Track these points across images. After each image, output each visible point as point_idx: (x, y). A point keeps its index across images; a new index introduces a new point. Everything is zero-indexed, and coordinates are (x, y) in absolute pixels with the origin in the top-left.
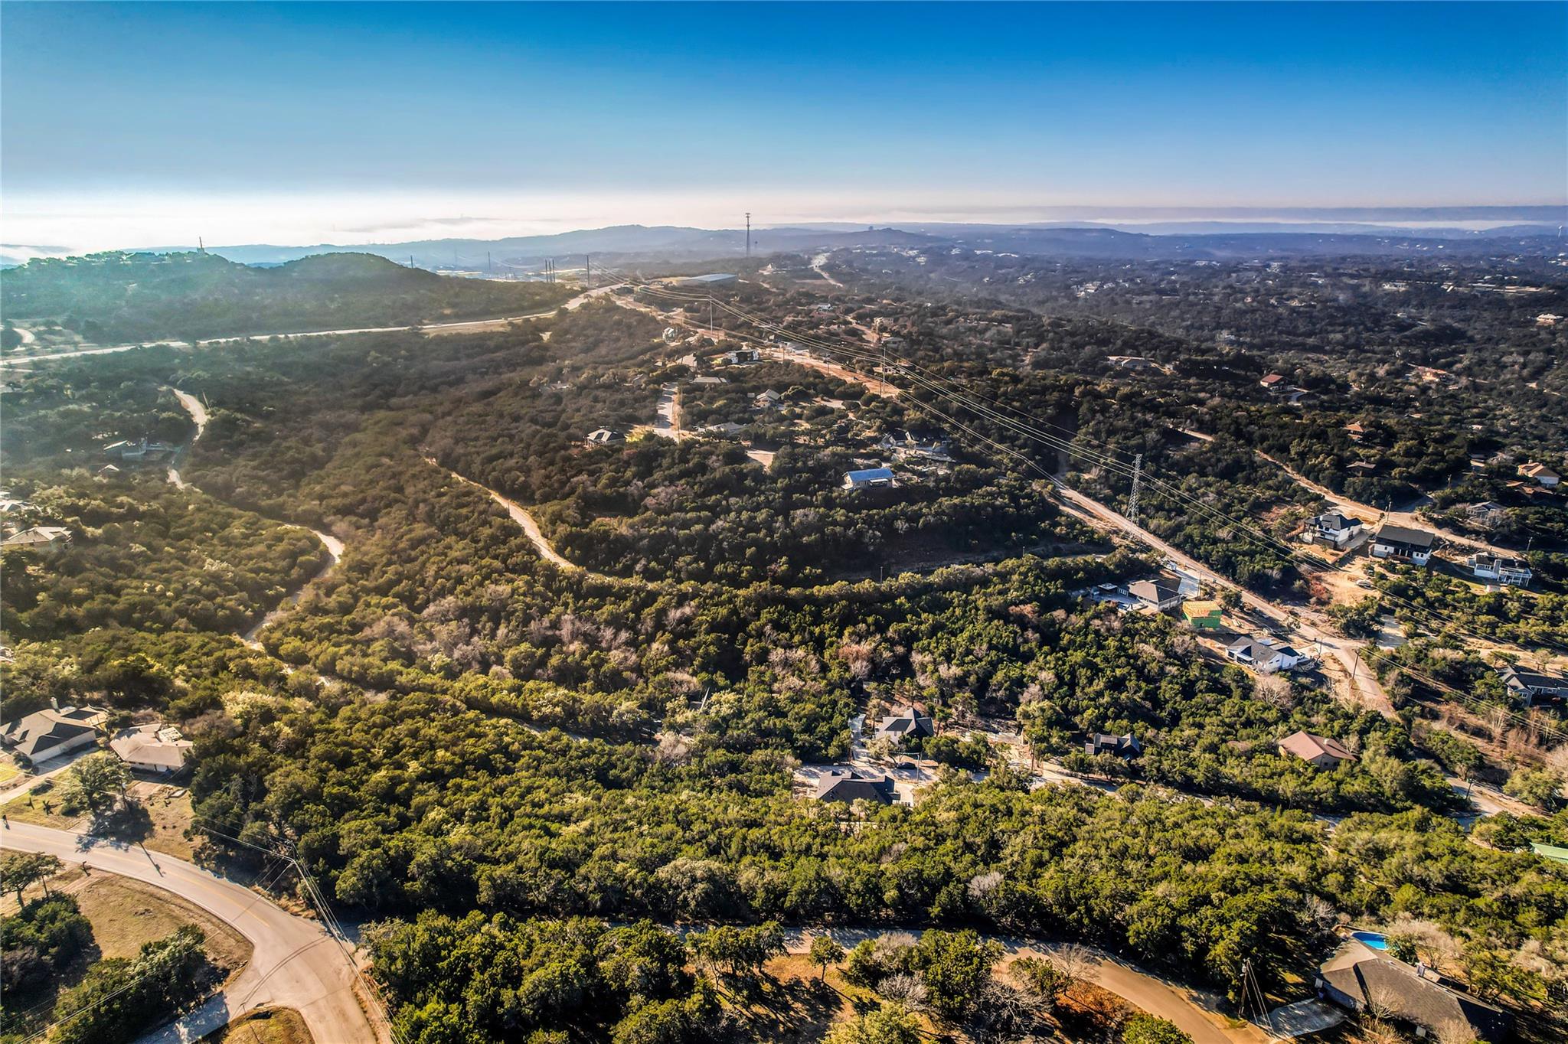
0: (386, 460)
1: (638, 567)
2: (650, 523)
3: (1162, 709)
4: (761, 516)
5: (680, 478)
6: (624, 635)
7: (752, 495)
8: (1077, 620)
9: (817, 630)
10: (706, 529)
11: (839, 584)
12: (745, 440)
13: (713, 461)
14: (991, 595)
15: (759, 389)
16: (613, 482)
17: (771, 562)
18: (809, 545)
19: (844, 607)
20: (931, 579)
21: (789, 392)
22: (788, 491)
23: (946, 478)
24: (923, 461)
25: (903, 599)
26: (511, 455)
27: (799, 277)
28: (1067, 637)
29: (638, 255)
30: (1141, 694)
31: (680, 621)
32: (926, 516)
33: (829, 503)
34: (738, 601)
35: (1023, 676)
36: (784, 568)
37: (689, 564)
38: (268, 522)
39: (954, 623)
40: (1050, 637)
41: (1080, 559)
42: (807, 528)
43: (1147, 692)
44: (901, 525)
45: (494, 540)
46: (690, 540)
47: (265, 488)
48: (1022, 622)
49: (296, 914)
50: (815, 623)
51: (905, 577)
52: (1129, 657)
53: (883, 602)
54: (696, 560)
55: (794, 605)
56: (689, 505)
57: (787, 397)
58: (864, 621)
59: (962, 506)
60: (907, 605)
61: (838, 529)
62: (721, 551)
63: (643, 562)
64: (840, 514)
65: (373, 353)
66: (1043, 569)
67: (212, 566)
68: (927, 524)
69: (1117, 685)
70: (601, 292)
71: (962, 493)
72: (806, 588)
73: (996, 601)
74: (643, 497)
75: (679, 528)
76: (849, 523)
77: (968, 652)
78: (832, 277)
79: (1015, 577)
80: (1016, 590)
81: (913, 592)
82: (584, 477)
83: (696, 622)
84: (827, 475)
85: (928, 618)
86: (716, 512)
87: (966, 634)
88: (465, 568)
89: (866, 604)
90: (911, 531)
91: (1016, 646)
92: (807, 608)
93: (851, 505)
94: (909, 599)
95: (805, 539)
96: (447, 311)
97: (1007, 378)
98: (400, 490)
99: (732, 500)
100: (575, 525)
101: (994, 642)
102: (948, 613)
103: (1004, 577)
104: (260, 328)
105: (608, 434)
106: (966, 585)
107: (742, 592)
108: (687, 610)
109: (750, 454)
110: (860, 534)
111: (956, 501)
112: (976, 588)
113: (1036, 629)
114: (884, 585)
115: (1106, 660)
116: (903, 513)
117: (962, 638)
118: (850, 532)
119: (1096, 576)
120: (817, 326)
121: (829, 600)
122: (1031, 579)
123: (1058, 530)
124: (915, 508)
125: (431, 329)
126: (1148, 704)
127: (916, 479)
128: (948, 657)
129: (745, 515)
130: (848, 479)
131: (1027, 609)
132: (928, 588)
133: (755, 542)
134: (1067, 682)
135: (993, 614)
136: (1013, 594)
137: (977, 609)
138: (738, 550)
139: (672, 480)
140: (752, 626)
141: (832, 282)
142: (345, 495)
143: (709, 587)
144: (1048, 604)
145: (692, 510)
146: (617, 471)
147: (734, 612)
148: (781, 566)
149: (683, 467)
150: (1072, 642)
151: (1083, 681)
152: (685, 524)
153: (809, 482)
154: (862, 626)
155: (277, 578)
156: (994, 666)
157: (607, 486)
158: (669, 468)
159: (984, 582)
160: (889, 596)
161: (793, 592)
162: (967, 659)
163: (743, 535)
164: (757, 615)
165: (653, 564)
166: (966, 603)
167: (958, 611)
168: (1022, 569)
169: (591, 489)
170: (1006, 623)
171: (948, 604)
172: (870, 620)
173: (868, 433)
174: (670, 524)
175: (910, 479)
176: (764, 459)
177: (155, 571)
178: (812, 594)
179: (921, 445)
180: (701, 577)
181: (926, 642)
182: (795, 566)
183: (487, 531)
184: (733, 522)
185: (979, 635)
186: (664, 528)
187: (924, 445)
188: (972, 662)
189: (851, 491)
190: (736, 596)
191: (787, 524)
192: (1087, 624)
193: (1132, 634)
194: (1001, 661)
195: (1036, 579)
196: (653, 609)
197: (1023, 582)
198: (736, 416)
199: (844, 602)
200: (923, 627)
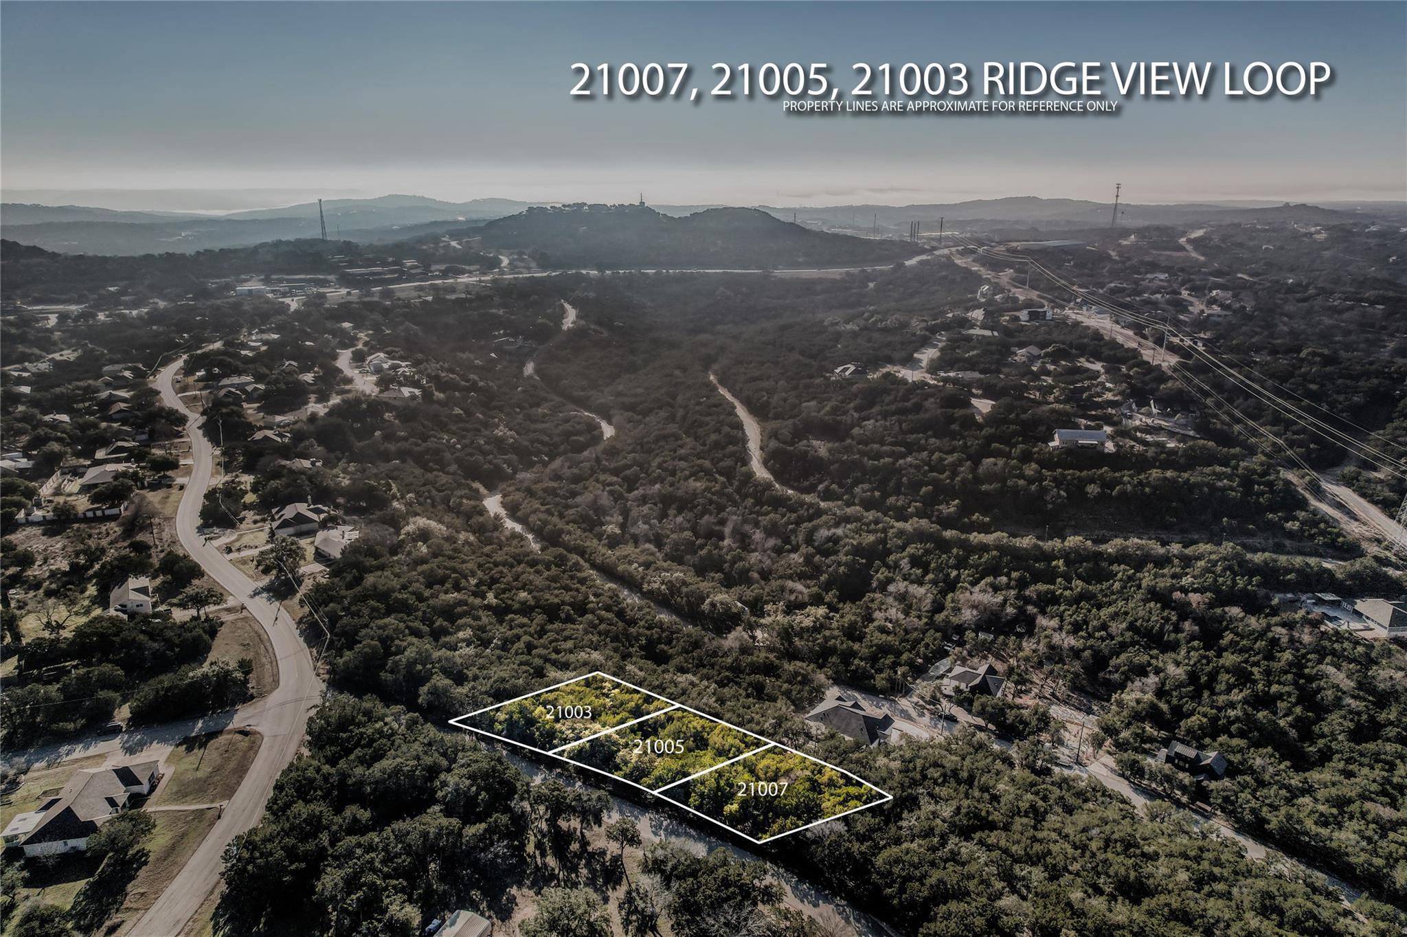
0: (677, 372)
1: (821, 487)
2: (848, 449)
3: (1313, 743)
4: (950, 459)
5: (894, 413)
6: (771, 542)
7: (954, 439)
8: (1254, 623)
9: (954, 573)
10: (894, 463)
11: (998, 534)
12: (978, 388)
13: (929, 403)
14: (1163, 576)
15: (1022, 345)
16: (835, 410)
17: (940, 503)
18: (987, 493)
19: (994, 558)
20: (1103, 547)
21: (1049, 349)
22: (990, 439)
23: (1173, 452)
24: (1157, 430)
25: (1061, 562)
26: (769, 378)
27: (1157, 249)
28: (1231, 636)
29: (1017, 222)
30: (1290, 719)
31: (829, 539)
32: (1124, 484)
33: (1026, 458)
34: (891, 532)
35: (1149, 664)
36: (952, 509)
37: (864, 492)
38: (571, 406)
39: (1106, 596)
40: (1210, 633)
41: (1298, 560)
42: (990, 477)
43: (1298, 719)
44: (1093, 489)
45: (717, 446)
46: (876, 471)
47: (584, 383)
48: (1184, 611)
49: (318, 675)
50: (957, 567)
51: (1073, 541)
52: (1302, 676)
53: (1037, 560)
54: (872, 490)
55: (944, 546)
56: (889, 439)
57: (1047, 355)
58: (1008, 575)
59: (1173, 481)
60: (1062, 568)
61: (1021, 482)
62: (899, 485)
63: (826, 483)
64: (1031, 469)
65: (721, 289)
66: (1242, 563)
67: (500, 432)
68: (1123, 493)
69: (1266, 701)
70: (946, 251)
71: (1181, 469)
72: (963, 532)
73: (1163, 583)
74: (852, 427)
75: (870, 459)
76: (1040, 478)
77: (1104, 627)
78: (1195, 249)
79: (1201, 563)
80: (1194, 577)
81: (1073, 558)
82: (813, 403)
83: (842, 543)
84: (1037, 430)
85: (1078, 585)
86: (911, 448)
87: (1112, 609)
88: (683, 464)
89: (1018, 558)
90: (1101, 497)
91: (1161, 632)
92: (955, 551)
93: (1047, 462)
94: (1067, 564)
95: (984, 487)
96: (801, 260)
97: (1318, 359)
98: (674, 397)
99: (932, 440)
100: (785, 443)
101: (1138, 624)
102: (1105, 585)
103: (1187, 561)
104: (652, 265)
105: (852, 368)
106: (1140, 562)
107: (900, 525)
108: (839, 531)
109: (974, 401)
110: (1043, 491)
111: (1169, 474)
112: (1150, 566)
113: (1198, 620)
114: (1048, 545)
115: (1268, 673)
116: (1101, 477)
117: (1105, 613)
118: (1033, 488)
119: (1314, 582)
120: (1139, 294)
121: (984, 548)
122: (1219, 569)
123: (1289, 525)
124: (1117, 475)
125: (781, 273)
126: (1293, 733)
127: (1138, 448)
128: (1076, 628)
129: (936, 455)
130: (1056, 436)
131: (1194, 598)
132: (1098, 556)
133: (935, 482)
134: (1199, 684)
135: (1154, 595)
136: (1186, 581)
137: (1139, 587)
138: (915, 486)
139: (885, 415)
140: (892, 557)
141: (1194, 255)
142: (635, 395)
143: (871, 515)
144: (1225, 598)
145: (892, 444)
146: (842, 402)
147: (884, 541)
148: (950, 508)
149: (900, 405)
150: (1233, 643)
151: (1222, 687)
152: (878, 456)
153: (1015, 434)
154: (1004, 579)
155: (546, 449)
156: (1123, 646)
157: (828, 413)
158: (888, 404)
159: (1162, 562)
160: (1048, 557)
161: (948, 534)
162: (1097, 634)
163: (925, 474)
164: (903, 548)
165: (834, 486)
166: (1130, 578)
167: (1117, 585)
168: (1213, 557)
169: (814, 414)
170: (1163, 609)
171: (1112, 576)
172: (1015, 575)
173: (1109, 396)
174: (863, 454)
175: (1133, 447)
176: (983, 406)
177: (460, 428)
178: (967, 540)
179: (1163, 415)
180: (868, 505)
181: (1062, 608)
182: (964, 510)
183: (714, 437)
184: (923, 460)
185: (1126, 613)
186: (857, 456)
187: (1168, 415)
188: (1103, 639)
189: (1055, 448)
190: (892, 527)
191: (974, 470)
192: (1268, 628)
193: (1322, 653)
194: (1133, 644)
195: (1224, 570)
196: (810, 525)
197: (1207, 570)
198: (982, 366)
199: (995, 553)
200: (1068, 593)
